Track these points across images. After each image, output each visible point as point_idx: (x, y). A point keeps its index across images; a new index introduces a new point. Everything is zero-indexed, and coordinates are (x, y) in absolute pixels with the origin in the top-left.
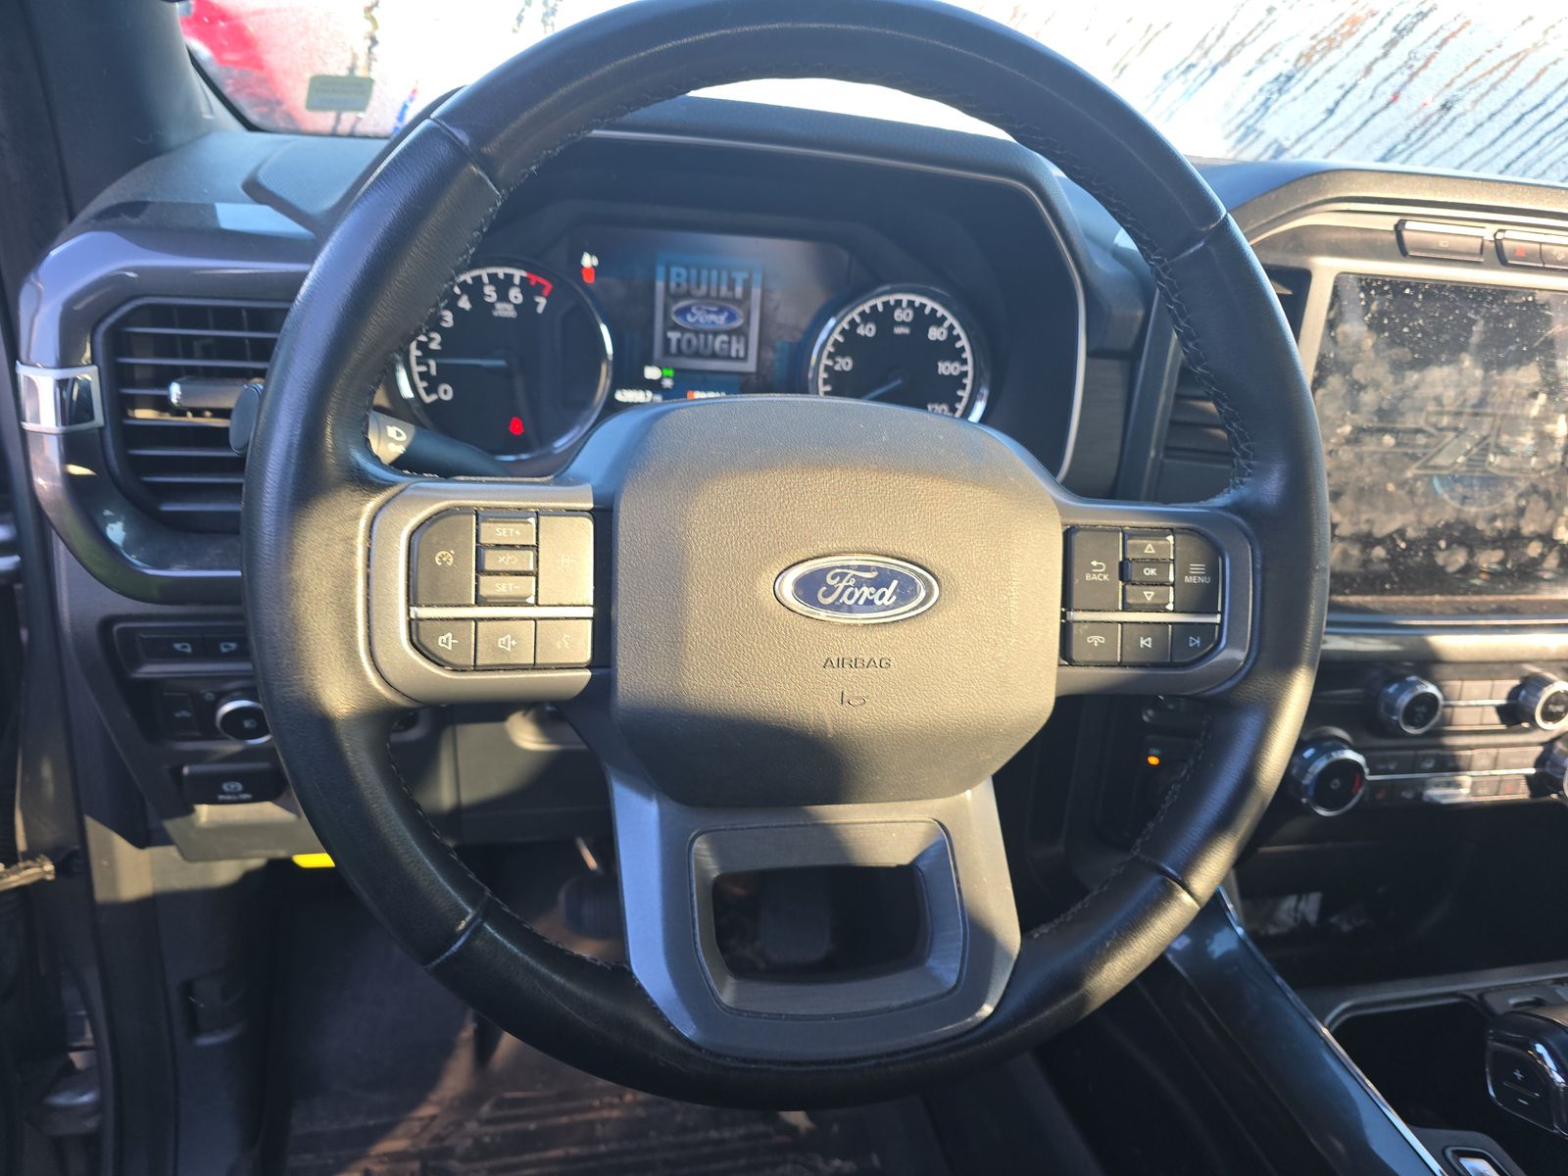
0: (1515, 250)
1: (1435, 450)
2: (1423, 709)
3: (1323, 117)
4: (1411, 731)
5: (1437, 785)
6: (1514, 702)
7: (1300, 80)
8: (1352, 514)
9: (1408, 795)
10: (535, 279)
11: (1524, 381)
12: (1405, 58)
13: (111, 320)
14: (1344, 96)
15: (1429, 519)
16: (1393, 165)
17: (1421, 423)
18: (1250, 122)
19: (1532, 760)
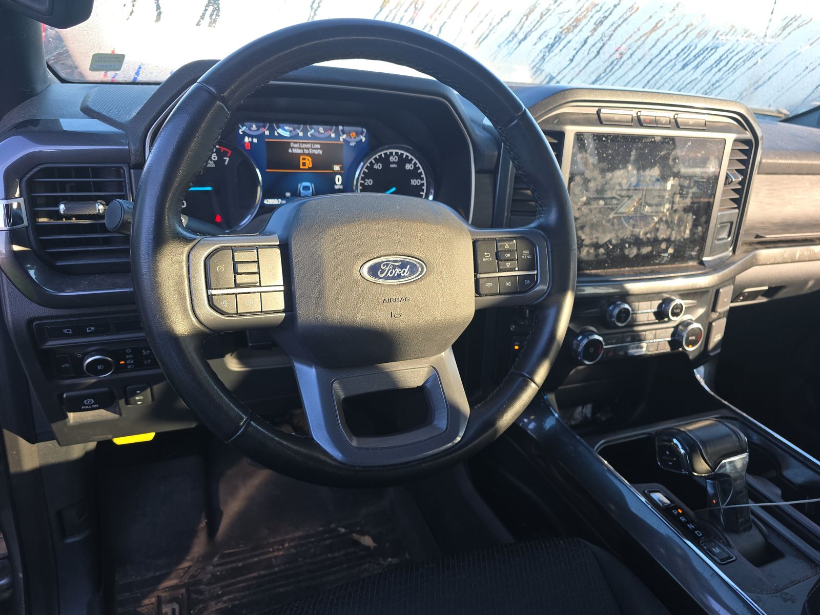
0: (645, 120)
1: (621, 205)
2: (624, 315)
3: (569, 63)
4: (620, 325)
5: (633, 348)
6: (660, 310)
7: (557, 46)
8: (590, 235)
9: (622, 353)
10: (223, 149)
11: (653, 174)
12: (601, 36)
13: (28, 176)
14: (576, 53)
15: (622, 235)
16: (596, 86)
17: (614, 195)
18: (538, 66)
19: (670, 334)
